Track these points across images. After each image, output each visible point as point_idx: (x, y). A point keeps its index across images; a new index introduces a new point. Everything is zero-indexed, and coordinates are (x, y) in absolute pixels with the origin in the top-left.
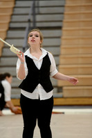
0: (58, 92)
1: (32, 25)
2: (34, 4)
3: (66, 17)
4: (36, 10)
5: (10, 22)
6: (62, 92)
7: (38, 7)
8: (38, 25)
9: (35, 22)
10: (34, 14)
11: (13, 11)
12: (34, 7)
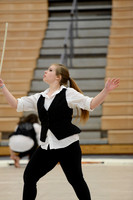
0: (102, 137)
1: (68, 52)
2: (72, 26)
3: (112, 41)
4: (74, 32)
5: (42, 48)
6: (106, 137)
7: (77, 29)
8: (76, 51)
9: (72, 48)
10: (71, 38)
11: (45, 34)
12: (72, 29)
